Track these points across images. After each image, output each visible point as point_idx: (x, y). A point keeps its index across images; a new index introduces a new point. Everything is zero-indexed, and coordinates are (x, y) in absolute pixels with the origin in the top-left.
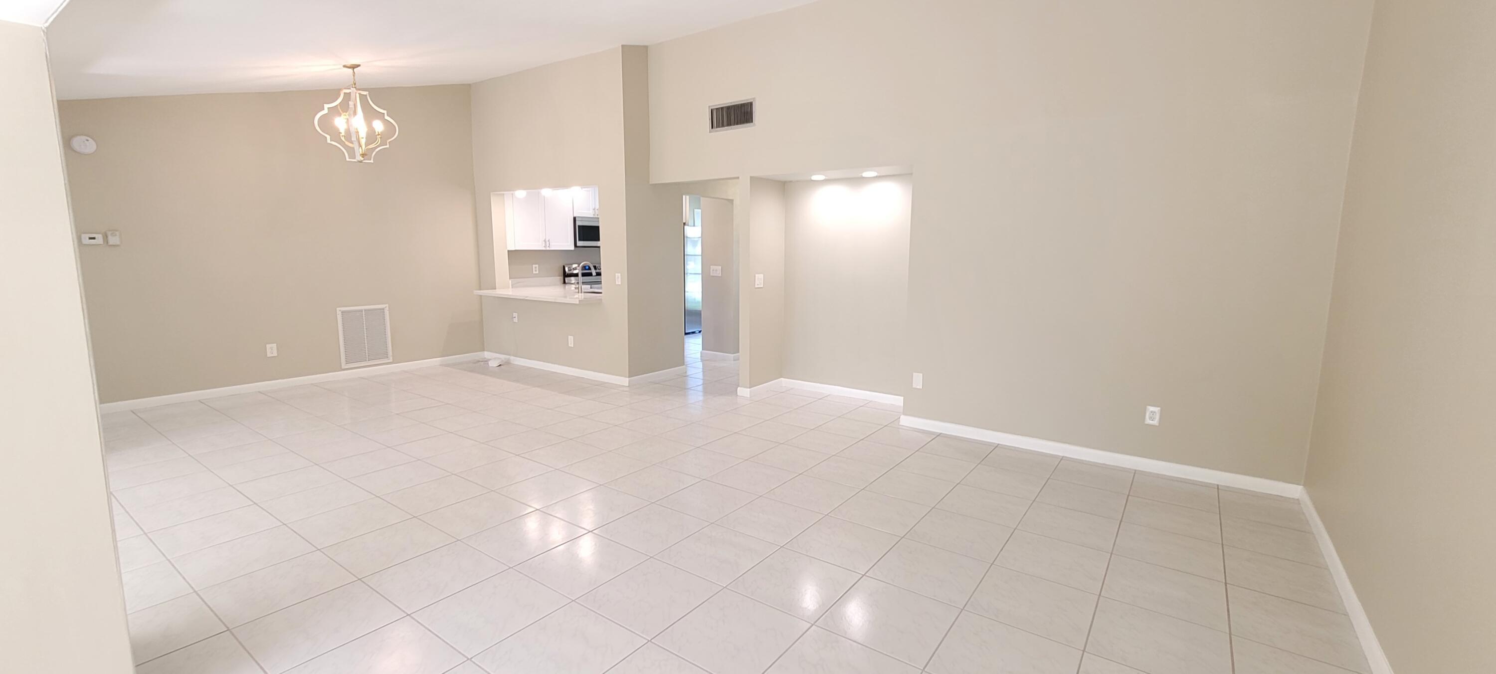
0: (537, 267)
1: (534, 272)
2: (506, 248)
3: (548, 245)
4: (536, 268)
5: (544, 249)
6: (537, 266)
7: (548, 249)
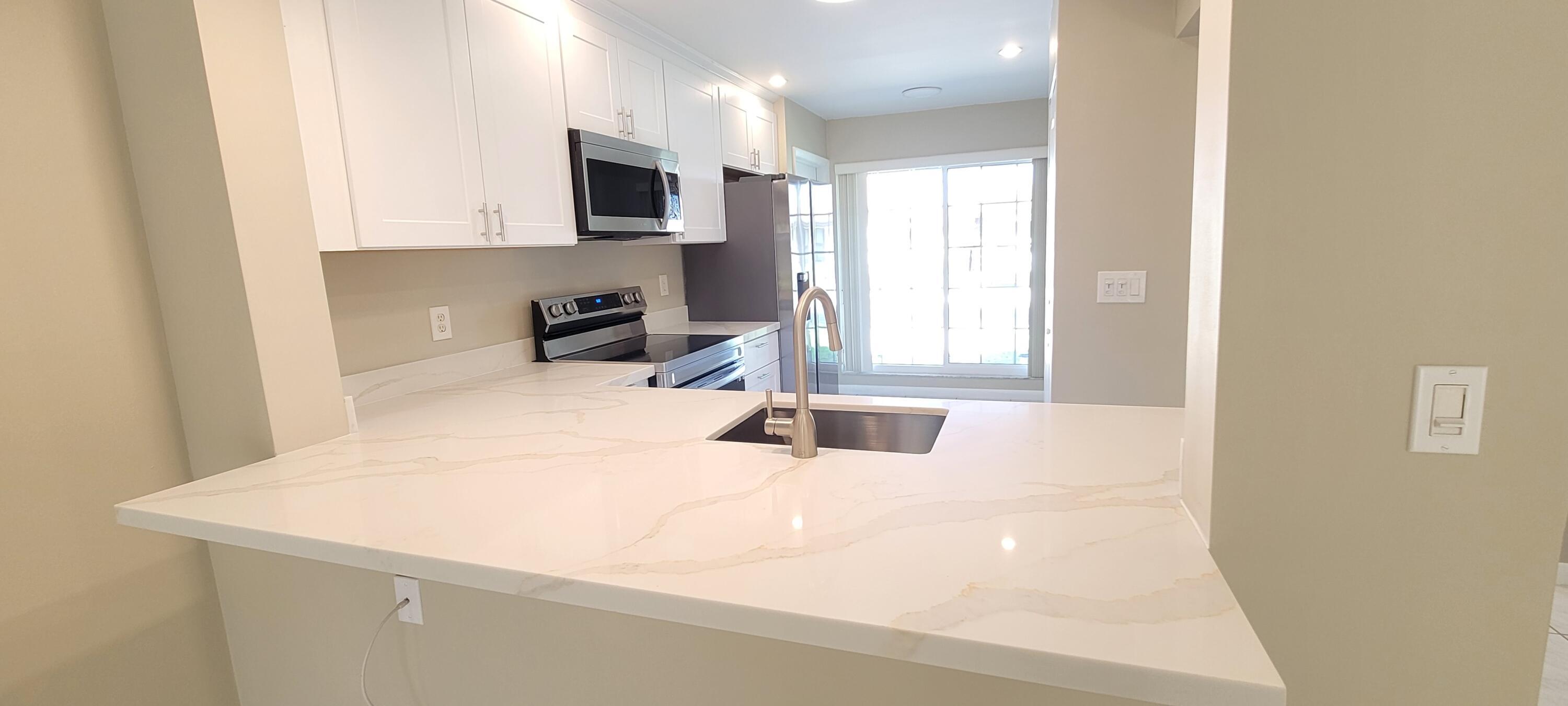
0: (447, 317)
1: (437, 336)
2: (318, 250)
3: (496, 229)
4: (441, 317)
5: (482, 243)
6: (445, 310)
7: (497, 242)
